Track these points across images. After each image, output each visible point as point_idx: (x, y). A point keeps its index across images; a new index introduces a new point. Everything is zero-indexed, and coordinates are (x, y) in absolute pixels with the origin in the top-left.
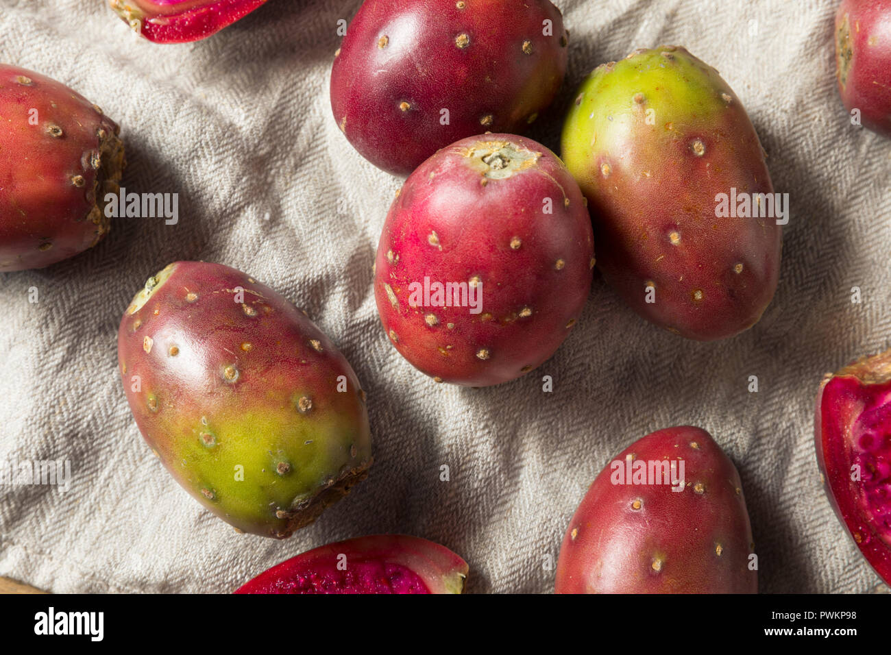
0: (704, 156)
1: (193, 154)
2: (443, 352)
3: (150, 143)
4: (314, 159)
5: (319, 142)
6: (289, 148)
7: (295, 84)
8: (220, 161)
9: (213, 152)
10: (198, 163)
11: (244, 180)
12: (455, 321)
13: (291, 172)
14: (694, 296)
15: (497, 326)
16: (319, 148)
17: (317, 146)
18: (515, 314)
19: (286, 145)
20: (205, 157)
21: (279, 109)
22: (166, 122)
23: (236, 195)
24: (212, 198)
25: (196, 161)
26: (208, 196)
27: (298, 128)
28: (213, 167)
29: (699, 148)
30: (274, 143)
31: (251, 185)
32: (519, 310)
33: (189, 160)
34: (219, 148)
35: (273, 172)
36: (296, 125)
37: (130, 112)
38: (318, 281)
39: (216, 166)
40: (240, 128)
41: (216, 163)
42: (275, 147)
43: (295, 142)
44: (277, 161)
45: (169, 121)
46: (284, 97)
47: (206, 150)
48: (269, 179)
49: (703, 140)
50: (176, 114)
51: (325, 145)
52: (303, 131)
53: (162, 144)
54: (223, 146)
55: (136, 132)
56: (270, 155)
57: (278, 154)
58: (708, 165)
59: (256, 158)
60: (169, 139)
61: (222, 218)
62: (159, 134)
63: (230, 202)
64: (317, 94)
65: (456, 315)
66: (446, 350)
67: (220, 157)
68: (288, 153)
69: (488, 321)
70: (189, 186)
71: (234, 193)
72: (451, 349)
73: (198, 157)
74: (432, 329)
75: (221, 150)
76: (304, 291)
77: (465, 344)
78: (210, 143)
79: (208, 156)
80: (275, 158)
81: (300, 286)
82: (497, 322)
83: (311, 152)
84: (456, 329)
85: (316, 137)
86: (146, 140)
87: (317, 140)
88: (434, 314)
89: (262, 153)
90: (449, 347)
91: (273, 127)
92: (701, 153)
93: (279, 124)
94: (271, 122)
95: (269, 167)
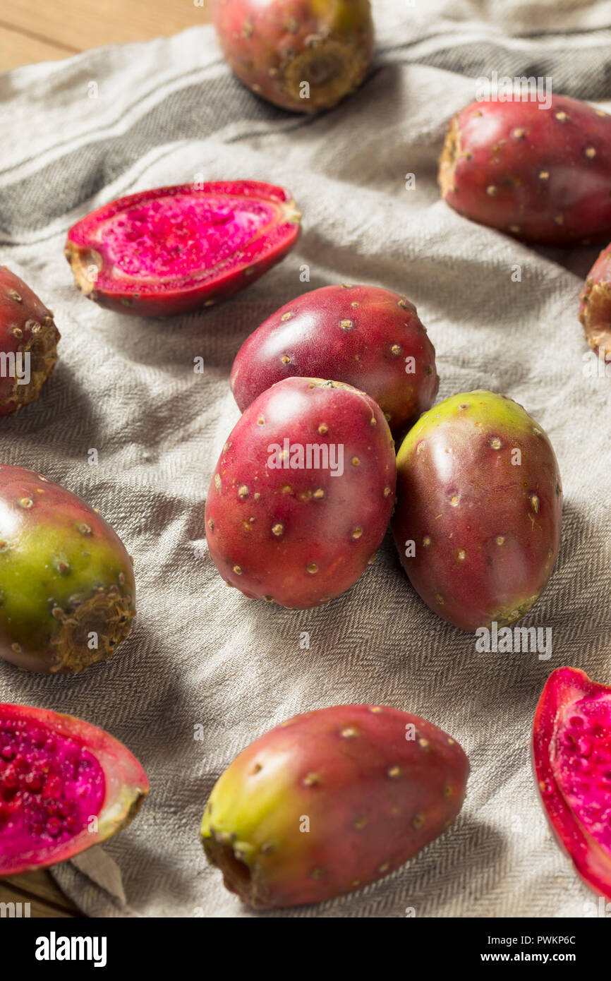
0: (499, 450)
1: (106, 392)
2: (247, 526)
3: (75, 378)
4: (201, 441)
5: (209, 431)
6: (183, 424)
7: (208, 383)
8: (126, 404)
9: (122, 396)
10: (108, 400)
11: (138, 424)
12: (261, 491)
13: (178, 441)
14: (458, 555)
15: (293, 501)
16: (207, 436)
17: (206, 433)
18: (310, 493)
19: (182, 420)
20: (115, 397)
21: (188, 393)
22: (94, 365)
23: (126, 430)
24: (107, 426)
25: (106, 398)
26: (105, 424)
27: (197, 414)
28: (118, 406)
29: (497, 444)
30: (174, 413)
31: (142, 431)
32: (314, 491)
33: (101, 396)
34: (128, 394)
35: (163, 435)
36: (196, 411)
37: (69, 351)
38: (170, 502)
39: (121, 406)
40: (151, 390)
41: (122, 403)
42: (173, 416)
43: (189, 423)
44: (169, 428)
45: (97, 365)
46: (196, 388)
47: (117, 392)
48: (157, 439)
49: (502, 440)
50: (104, 361)
51: (214, 435)
52: (199, 418)
53: (84, 381)
54: (132, 394)
55: (68, 366)
56: (168, 420)
57: (173, 423)
58: (499, 457)
59: (156, 417)
60: (92, 377)
61: (108, 443)
62: (85, 372)
63: (119, 433)
64: (222, 397)
65: (263, 485)
66: (249, 523)
67: (127, 401)
68: (180, 427)
69: (288, 494)
70: (93, 413)
71: (126, 428)
72: (253, 522)
73: (110, 396)
74: (241, 501)
75: (130, 396)
76: (155, 504)
77: (265, 515)
78: (123, 388)
79: (117, 397)
80: (169, 425)
81: (154, 498)
82: (294, 496)
83: (200, 435)
84: (261, 498)
85: (210, 427)
86: (73, 375)
87: (208, 429)
88: (246, 485)
89: (161, 415)
90: (252, 519)
91: (178, 402)
92: (497, 448)
93: (183, 402)
94: (177, 397)
95: (161, 430)
